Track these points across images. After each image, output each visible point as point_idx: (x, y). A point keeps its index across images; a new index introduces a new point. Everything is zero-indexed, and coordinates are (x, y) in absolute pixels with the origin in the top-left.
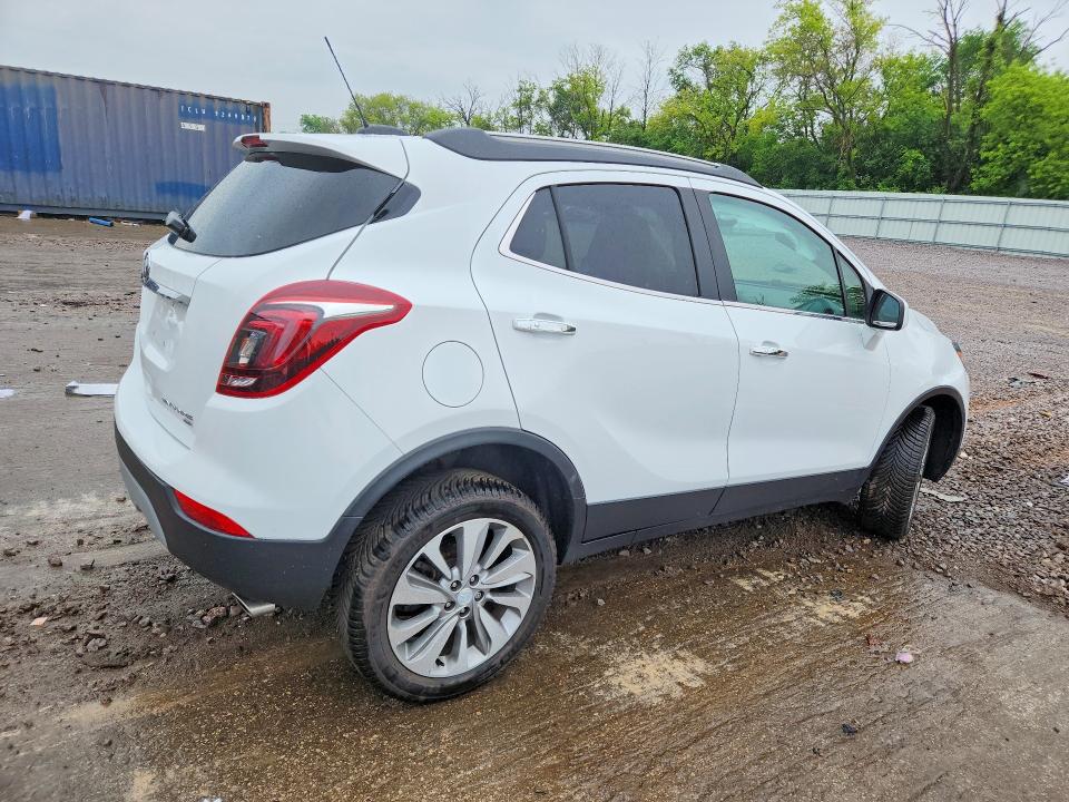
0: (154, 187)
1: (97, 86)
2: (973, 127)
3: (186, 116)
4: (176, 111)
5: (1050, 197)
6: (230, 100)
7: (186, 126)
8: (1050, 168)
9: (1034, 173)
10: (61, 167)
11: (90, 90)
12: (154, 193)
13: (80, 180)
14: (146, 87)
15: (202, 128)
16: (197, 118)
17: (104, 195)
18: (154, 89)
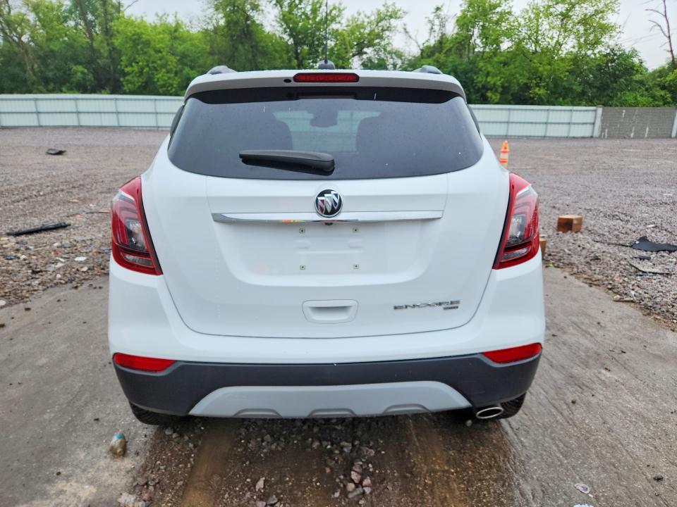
2: (110, 52)
5: (171, 95)
8: (166, 78)
9: (158, 81)
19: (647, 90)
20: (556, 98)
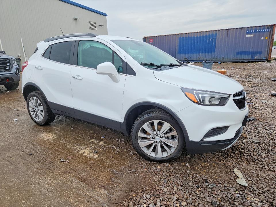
0: (236, 53)
1: (226, 31)
3: (248, 33)
4: (245, 32)
6: (262, 26)
7: (248, 36)
10: (215, 51)
11: (224, 32)
12: (236, 55)
13: (219, 54)
14: (238, 28)
15: (252, 36)
16: (251, 33)
17: (223, 56)
18: (240, 28)
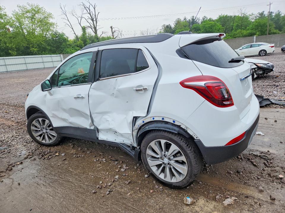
19: (73, 47)
20: (41, 52)
